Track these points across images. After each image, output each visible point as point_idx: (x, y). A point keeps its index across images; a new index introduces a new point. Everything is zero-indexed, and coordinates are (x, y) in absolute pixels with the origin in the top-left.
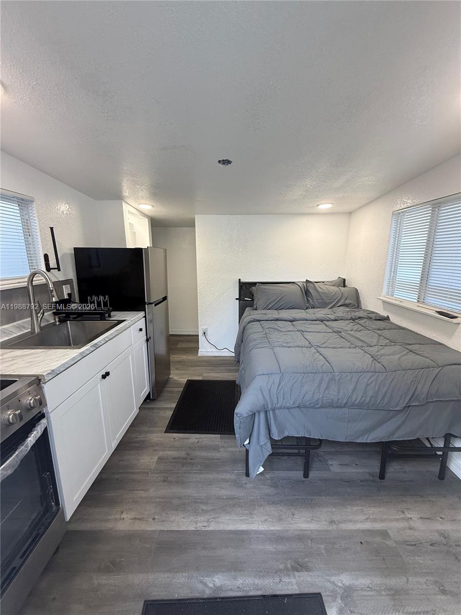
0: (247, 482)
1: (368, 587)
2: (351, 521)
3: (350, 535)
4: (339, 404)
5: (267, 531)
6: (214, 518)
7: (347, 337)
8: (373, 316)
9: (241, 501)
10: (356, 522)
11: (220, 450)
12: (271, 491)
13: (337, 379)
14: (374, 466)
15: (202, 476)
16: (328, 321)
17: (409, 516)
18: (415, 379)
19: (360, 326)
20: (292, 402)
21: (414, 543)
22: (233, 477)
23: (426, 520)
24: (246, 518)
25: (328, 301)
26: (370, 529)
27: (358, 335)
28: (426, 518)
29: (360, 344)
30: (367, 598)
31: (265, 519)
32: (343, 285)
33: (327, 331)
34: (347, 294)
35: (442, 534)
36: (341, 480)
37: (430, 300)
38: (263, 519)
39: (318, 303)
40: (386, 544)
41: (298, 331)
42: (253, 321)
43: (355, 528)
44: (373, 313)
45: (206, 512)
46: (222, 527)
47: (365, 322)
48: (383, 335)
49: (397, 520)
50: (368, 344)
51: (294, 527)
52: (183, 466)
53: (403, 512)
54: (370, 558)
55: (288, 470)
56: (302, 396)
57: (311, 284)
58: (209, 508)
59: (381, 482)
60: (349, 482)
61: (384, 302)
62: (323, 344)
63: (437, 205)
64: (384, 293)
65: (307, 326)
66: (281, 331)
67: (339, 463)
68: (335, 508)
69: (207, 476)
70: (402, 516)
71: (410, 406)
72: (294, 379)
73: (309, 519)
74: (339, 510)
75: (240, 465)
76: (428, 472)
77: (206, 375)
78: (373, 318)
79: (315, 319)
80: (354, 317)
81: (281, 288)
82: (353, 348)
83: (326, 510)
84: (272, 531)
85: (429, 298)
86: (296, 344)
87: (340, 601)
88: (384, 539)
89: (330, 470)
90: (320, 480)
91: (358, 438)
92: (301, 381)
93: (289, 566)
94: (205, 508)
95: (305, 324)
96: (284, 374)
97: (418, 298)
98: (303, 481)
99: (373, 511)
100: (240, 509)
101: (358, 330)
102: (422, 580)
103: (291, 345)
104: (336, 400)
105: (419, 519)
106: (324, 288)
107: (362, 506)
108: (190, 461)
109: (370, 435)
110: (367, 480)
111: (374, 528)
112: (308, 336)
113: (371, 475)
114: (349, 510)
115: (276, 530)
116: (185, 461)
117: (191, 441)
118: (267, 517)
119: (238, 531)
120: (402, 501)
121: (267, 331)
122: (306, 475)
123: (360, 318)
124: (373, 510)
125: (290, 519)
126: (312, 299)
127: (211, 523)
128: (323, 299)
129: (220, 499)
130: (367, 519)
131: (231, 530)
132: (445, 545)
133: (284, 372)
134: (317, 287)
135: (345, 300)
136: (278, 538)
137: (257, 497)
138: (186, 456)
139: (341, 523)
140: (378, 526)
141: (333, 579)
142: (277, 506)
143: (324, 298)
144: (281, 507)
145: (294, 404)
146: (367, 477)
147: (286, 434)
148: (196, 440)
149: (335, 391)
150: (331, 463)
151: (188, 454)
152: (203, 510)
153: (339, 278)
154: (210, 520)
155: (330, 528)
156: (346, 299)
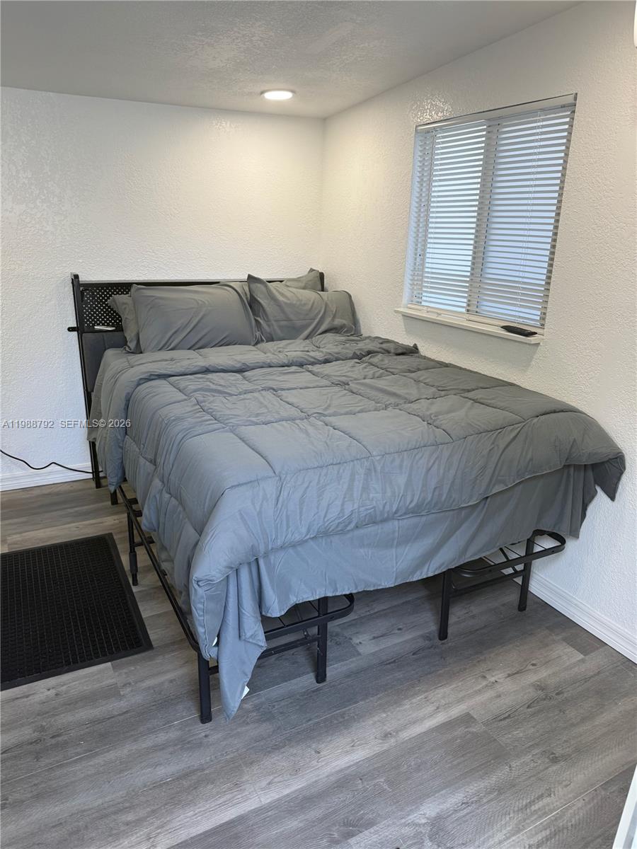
0: (208, 733)
1: (463, 803)
2: (414, 723)
3: (420, 742)
4: (386, 515)
5: (278, 800)
6: (158, 828)
7: (362, 389)
8: (391, 347)
9: (207, 772)
10: (422, 719)
11: (122, 693)
12: (266, 728)
13: (379, 468)
14: (427, 622)
15: (99, 760)
16: (313, 364)
17: (493, 679)
18: (493, 446)
19: (376, 369)
20: (304, 530)
21: (507, 715)
22: (173, 734)
23: (516, 675)
24: (228, 796)
25: (299, 323)
26: (445, 721)
27: (381, 383)
28: (516, 673)
29: (392, 400)
30: (464, 819)
31: (268, 781)
32: (320, 287)
33: (321, 384)
34: (335, 306)
35: (540, 687)
36: (382, 663)
37: (489, 307)
38: (264, 784)
39: (281, 327)
40: (473, 733)
41: (264, 389)
42: (148, 380)
43: (423, 730)
44: (388, 341)
45: (138, 822)
46: (183, 835)
47: (382, 360)
48: (421, 379)
49: (479, 692)
50: (406, 399)
51: (327, 770)
52: (37, 759)
53: (484, 677)
54: (455, 763)
55: (286, 678)
56: (322, 514)
57: (259, 285)
58: (142, 813)
59: (443, 644)
60: (394, 662)
61: (406, 316)
62: (326, 409)
63: (495, 120)
64: (405, 300)
65: (278, 378)
66: (231, 395)
67: (371, 637)
68: (384, 712)
69: (112, 755)
70: (484, 683)
71: (487, 498)
72: (303, 483)
73: (348, 748)
74: (392, 713)
75: (180, 707)
76: (504, 605)
77: (17, 538)
78: (392, 351)
79: (286, 361)
80: (358, 353)
81: (196, 297)
82: (383, 409)
83: (371, 722)
84: (288, 795)
85: (485, 303)
86: (277, 416)
87: (430, 844)
88: (466, 728)
89: (359, 654)
90: (349, 676)
91: (413, 572)
92: (318, 483)
93: (336, 835)
94: (130, 817)
95: (269, 374)
96: (283, 477)
97: (469, 305)
98: (318, 690)
99: (443, 693)
100: (210, 787)
101: (376, 376)
102: (528, 758)
103: (269, 418)
104: (381, 507)
105: (506, 678)
106: (289, 294)
107: (425, 692)
108: (53, 741)
109: (432, 562)
110: (423, 649)
111: (451, 717)
112: (290, 396)
113: (427, 637)
114: (407, 706)
115: (296, 791)
116: (38, 747)
117: (37, 698)
118: (271, 777)
119: (221, 826)
120: (479, 661)
121: (199, 396)
122: (321, 677)
123: (369, 353)
124: (441, 691)
125: (314, 763)
126: (267, 321)
127: (158, 839)
128: (289, 320)
129: (161, 786)
130: (438, 708)
131: (206, 832)
132: (544, 699)
133: (280, 473)
134: (274, 291)
135: (333, 319)
136: (303, 802)
137: (240, 752)
138: (36, 734)
139: (400, 731)
140: (456, 711)
141: (411, 818)
142: (283, 750)
143: (292, 317)
144: (292, 750)
145: (308, 531)
146: (421, 643)
147: (294, 600)
148: (53, 692)
149: (377, 493)
150: (358, 641)
151: (42, 729)
152: (127, 824)
153: (312, 270)
154: (153, 834)
155: (386, 746)
156: (334, 317)
